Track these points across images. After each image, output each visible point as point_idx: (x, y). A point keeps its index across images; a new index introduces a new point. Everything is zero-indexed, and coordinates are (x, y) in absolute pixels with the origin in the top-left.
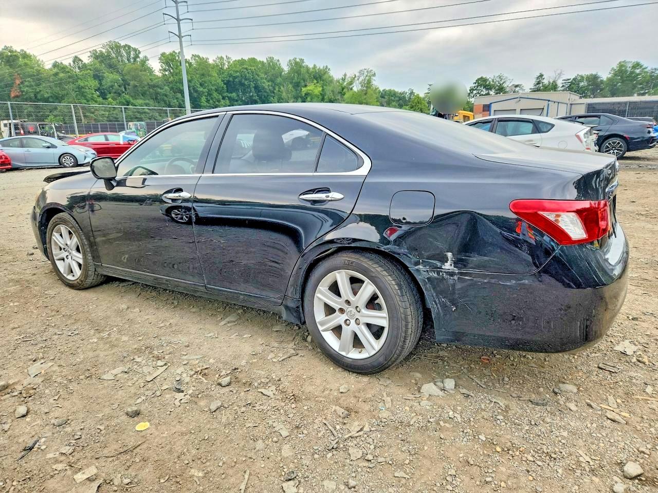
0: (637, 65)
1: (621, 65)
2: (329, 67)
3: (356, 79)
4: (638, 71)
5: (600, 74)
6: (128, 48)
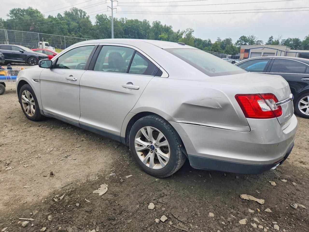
2: (172, 26)
3: (185, 32)
6: (81, 11)
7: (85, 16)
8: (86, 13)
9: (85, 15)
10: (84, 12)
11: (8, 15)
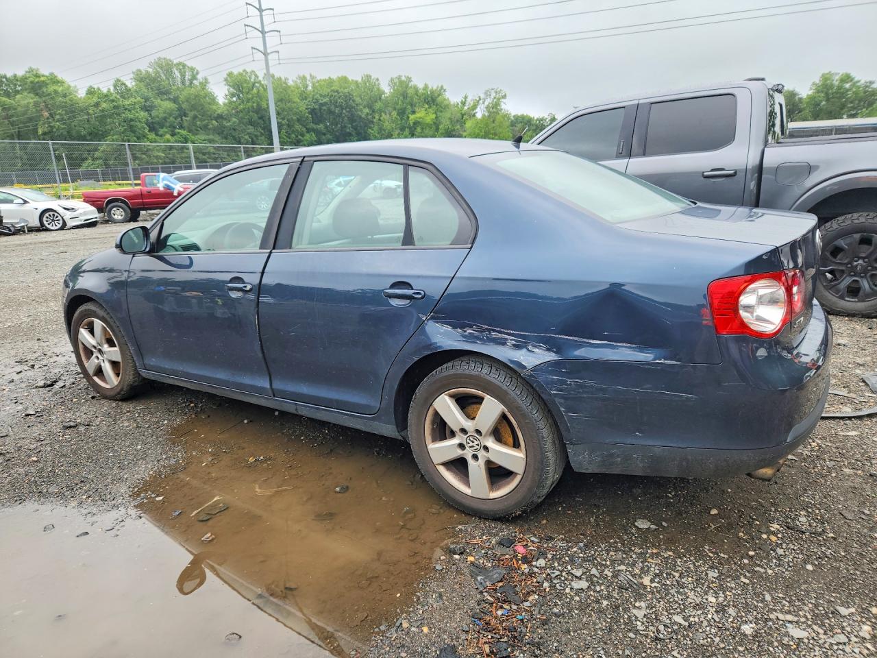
0: (847, 78)
1: (826, 78)
2: (445, 88)
3: (481, 102)
4: (847, 86)
6: (182, 67)
8: (197, 73)
9: (194, 77)
10: (192, 69)
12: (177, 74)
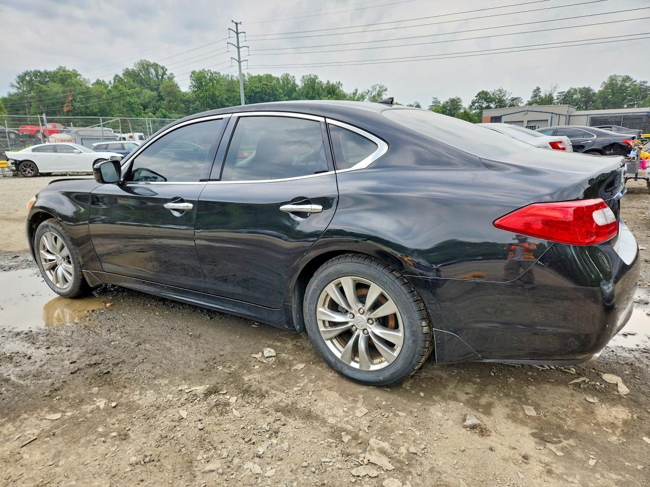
0: (627, 79)
1: (612, 79)
2: (341, 83)
3: (369, 93)
4: (627, 84)
5: (592, 87)
7: (166, 74)
8: (166, 70)
9: (164, 73)
10: (163, 68)
11: (13, 86)
12: (152, 71)
